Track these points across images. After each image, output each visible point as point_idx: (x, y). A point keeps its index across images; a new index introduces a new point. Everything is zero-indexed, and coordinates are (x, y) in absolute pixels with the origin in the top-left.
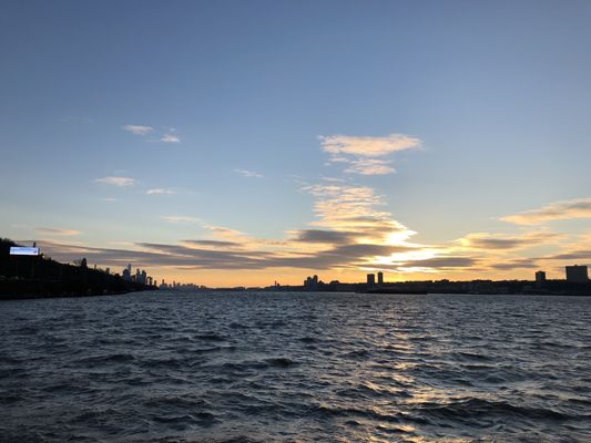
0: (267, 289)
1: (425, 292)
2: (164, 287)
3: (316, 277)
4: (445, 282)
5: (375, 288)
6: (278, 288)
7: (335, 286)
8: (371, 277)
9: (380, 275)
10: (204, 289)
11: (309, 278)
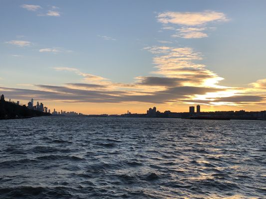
0: (123, 116)
1: (228, 119)
2: (55, 114)
3: (155, 108)
4: (242, 112)
5: (195, 115)
6: (129, 115)
7: (168, 114)
8: (192, 108)
9: (198, 107)
10: (81, 115)
11: (150, 109)
